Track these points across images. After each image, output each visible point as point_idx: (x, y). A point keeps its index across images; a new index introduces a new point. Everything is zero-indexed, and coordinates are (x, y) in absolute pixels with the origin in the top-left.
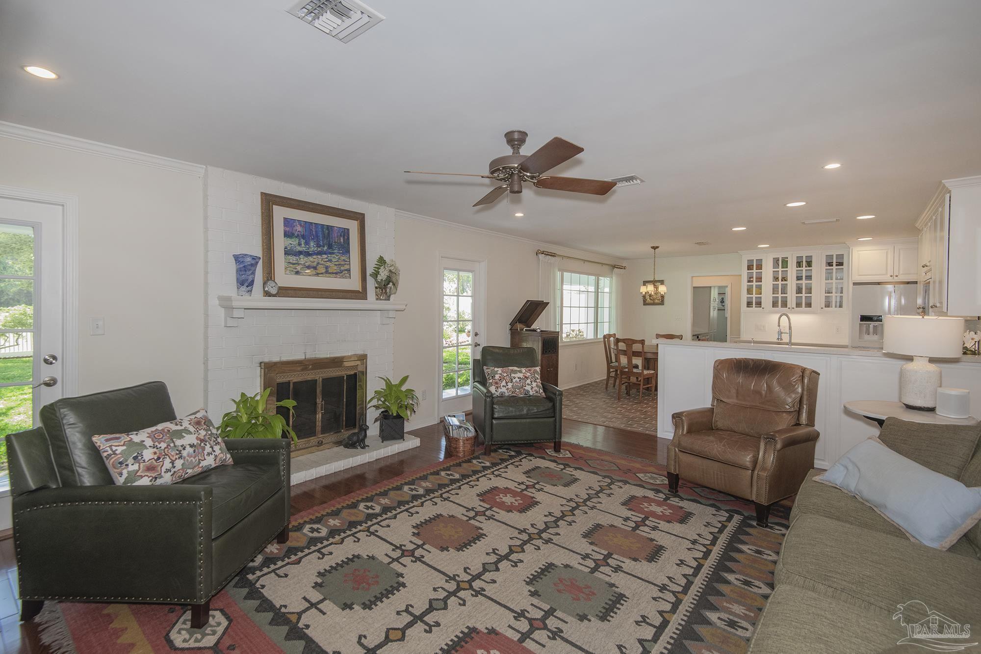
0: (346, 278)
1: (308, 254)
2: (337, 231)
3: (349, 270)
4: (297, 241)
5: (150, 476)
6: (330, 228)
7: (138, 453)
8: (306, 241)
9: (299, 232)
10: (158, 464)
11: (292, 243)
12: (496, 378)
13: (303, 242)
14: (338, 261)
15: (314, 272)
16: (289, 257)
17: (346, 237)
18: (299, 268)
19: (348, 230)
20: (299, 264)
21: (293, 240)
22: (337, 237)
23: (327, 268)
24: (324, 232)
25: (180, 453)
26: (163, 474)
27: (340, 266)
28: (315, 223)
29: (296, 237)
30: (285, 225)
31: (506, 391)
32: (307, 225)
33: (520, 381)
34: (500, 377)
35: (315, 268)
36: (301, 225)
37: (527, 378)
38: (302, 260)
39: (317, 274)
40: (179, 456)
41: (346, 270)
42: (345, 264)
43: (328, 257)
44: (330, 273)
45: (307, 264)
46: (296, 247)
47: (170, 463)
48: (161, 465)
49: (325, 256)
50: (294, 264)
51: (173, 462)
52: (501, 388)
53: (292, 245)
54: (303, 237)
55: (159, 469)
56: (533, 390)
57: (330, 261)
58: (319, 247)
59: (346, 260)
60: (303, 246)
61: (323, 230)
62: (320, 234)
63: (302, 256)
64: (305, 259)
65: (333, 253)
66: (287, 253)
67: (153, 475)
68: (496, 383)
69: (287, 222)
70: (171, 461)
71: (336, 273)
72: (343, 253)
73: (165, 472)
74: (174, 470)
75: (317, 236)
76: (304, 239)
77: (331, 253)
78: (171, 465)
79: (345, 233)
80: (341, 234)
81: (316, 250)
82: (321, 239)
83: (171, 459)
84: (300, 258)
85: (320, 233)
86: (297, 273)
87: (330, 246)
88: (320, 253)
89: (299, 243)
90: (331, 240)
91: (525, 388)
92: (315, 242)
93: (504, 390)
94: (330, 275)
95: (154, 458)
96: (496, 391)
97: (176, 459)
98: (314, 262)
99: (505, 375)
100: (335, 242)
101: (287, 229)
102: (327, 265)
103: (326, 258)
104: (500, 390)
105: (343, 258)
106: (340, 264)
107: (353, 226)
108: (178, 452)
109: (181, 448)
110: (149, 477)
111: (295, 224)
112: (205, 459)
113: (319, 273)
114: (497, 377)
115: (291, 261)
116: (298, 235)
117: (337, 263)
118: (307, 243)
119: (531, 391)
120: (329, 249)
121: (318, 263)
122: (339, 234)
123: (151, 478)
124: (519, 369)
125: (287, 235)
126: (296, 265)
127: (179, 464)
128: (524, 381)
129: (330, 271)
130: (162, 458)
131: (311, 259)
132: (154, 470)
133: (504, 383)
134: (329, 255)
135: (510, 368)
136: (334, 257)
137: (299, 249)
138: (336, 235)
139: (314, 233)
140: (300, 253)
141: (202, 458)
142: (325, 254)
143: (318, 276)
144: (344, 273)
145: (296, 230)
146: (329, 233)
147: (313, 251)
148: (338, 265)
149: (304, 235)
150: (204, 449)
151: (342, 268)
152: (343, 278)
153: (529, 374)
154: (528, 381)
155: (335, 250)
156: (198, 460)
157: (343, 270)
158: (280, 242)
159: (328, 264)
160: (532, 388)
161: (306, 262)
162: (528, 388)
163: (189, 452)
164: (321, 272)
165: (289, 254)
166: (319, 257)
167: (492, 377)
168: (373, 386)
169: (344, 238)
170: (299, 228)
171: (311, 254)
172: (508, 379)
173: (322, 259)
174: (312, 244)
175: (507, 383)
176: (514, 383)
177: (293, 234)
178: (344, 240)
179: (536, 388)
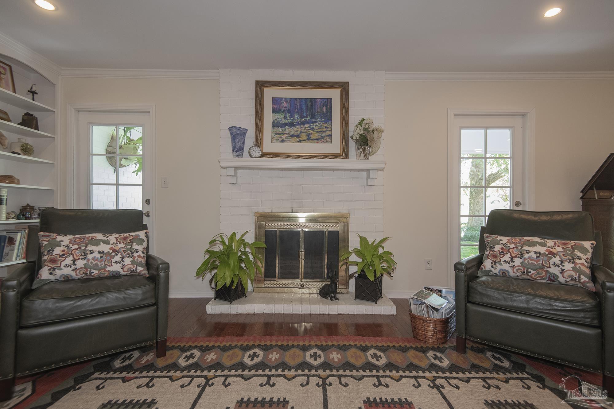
0: (327, 142)
1: (292, 125)
2: (320, 103)
3: (330, 136)
4: (283, 115)
5: (50, 266)
6: (313, 101)
7: (52, 249)
8: (291, 114)
9: (285, 107)
10: (60, 259)
11: (279, 117)
12: (495, 249)
13: (288, 115)
14: (320, 128)
15: (297, 140)
16: (276, 129)
17: (329, 107)
18: (284, 137)
19: (331, 99)
20: (284, 134)
21: (280, 115)
22: (320, 107)
23: (309, 135)
24: (307, 104)
25: (86, 256)
26: (62, 267)
27: (322, 133)
28: (299, 98)
29: (283, 112)
30: (273, 103)
31: (510, 270)
32: (293, 101)
33: (537, 257)
34: (502, 248)
35: (298, 136)
36: (287, 102)
37: (554, 255)
38: (287, 130)
39: (300, 141)
40: (83, 257)
41: (327, 136)
42: (327, 131)
43: (311, 125)
44: (312, 139)
45: (291, 133)
46: (282, 120)
47: (72, 260)
48: (62, 260)
49: (307, 125)
50: (280, 134)
51: (74, 261)
52: (501, 265)
53: (279, 119)
54: (289, 111)
55: (59, 263)
56: (566, 274)
57: (312, 129)
58: (303, 118)
59: (328, 127)
60: (288, 118)
61: (306, 103)
62: (304, 108)
63: (287, 127)
64: (289, 129)
65: (316, 122)
66: (274, 125)
67: (52, 266)
68: (495, 256)
69: (275, 101)
70: (73, 259)
71: (317, 139)
72: (325, 121)
73: (64, 266)
74: (75, 267)
75: (301, 109)
76: (289, 112)
77: (313, 122)
78: (72, 262)
79: (328, 102)
80: (324, 104)
81: (299, 121)
82: (305, 111)
83: (74, 258)
84: (286, 129)
85: (304, 106)
86: (282, 141)
87: (313, 116)
88: (303, 123)
89: (285, 116)
90: (314, 111)
91: (549, 269)
92: (299, 114)
93: (506, 267)
94: (311, 141)
95: (59, 254)
96: (492, 267)
97: (79, 259)
98: (298, 131)
99: (512, 246)
100: (318, 112)
101: (275, 107)
102: (309, 132)
103: (309, 127)
104: (499, 267)
105: (325, 125)
106: (322, 131)
107: (335, 95)
108: (83, 254)
109: (88, 252)
110: (48, 267)
111: (282, 101)
112: (112, 266)
113: (301, 140)
114: (498, 248)
115: (277, 132)
116: (284, 110)
117: (319, 130)
118: (291, 116)
119: (560, 275)
120: (312, 119)
121: (301, 132)
122: (322, 105)
123: (50, 268)
124: (542, 241)
125: (274, 111)
126: (282, 135)
127: (80, 263)
128: (546, 258)
129: (312, 137)
130: (65, 256)
131: (295, 129)
132: (54, 262)
133: (507, 257)
134: (312, 124)
135: (525, 238)
136: (316, 126)
137: (285, 121)
138: (319, 106)
139: (298, 106)
140: (286, 124)
141: (109, 263)
142: (308, 123)
143: (301, 143)
144: (325, 138)
145: (283, 106)
146: (312, 105)
147: (297, 122)
148: (320, 132)
149: (289, 109)
150: (113, 257)
151: (324, 135)
152: (325, 143)
153: (560, 249)
154: (557, 260)
155: (317, 119)
156: (104, 264)
157: (324, 136)
158: (268, 117)
159: (311, 131)
160: (563, 272)
161: (290, 132)
162: (555, 270)
163: (95, 256)
164: (304, 139)
165: (276, 127)
166: (302, 126)
167: (491, 248)
168: (354, 244)
169: (326, 107)
170: (285, 105)
171: (295, 125)
172: (515, 252)
173: (305, 128)
174: (296, 116)
175: (512, 258)
176: (525, 259)
177: (280, 110)
178: (326, 109)
179: (573, 273)
